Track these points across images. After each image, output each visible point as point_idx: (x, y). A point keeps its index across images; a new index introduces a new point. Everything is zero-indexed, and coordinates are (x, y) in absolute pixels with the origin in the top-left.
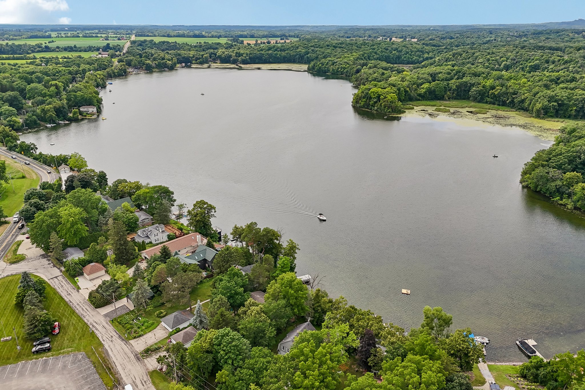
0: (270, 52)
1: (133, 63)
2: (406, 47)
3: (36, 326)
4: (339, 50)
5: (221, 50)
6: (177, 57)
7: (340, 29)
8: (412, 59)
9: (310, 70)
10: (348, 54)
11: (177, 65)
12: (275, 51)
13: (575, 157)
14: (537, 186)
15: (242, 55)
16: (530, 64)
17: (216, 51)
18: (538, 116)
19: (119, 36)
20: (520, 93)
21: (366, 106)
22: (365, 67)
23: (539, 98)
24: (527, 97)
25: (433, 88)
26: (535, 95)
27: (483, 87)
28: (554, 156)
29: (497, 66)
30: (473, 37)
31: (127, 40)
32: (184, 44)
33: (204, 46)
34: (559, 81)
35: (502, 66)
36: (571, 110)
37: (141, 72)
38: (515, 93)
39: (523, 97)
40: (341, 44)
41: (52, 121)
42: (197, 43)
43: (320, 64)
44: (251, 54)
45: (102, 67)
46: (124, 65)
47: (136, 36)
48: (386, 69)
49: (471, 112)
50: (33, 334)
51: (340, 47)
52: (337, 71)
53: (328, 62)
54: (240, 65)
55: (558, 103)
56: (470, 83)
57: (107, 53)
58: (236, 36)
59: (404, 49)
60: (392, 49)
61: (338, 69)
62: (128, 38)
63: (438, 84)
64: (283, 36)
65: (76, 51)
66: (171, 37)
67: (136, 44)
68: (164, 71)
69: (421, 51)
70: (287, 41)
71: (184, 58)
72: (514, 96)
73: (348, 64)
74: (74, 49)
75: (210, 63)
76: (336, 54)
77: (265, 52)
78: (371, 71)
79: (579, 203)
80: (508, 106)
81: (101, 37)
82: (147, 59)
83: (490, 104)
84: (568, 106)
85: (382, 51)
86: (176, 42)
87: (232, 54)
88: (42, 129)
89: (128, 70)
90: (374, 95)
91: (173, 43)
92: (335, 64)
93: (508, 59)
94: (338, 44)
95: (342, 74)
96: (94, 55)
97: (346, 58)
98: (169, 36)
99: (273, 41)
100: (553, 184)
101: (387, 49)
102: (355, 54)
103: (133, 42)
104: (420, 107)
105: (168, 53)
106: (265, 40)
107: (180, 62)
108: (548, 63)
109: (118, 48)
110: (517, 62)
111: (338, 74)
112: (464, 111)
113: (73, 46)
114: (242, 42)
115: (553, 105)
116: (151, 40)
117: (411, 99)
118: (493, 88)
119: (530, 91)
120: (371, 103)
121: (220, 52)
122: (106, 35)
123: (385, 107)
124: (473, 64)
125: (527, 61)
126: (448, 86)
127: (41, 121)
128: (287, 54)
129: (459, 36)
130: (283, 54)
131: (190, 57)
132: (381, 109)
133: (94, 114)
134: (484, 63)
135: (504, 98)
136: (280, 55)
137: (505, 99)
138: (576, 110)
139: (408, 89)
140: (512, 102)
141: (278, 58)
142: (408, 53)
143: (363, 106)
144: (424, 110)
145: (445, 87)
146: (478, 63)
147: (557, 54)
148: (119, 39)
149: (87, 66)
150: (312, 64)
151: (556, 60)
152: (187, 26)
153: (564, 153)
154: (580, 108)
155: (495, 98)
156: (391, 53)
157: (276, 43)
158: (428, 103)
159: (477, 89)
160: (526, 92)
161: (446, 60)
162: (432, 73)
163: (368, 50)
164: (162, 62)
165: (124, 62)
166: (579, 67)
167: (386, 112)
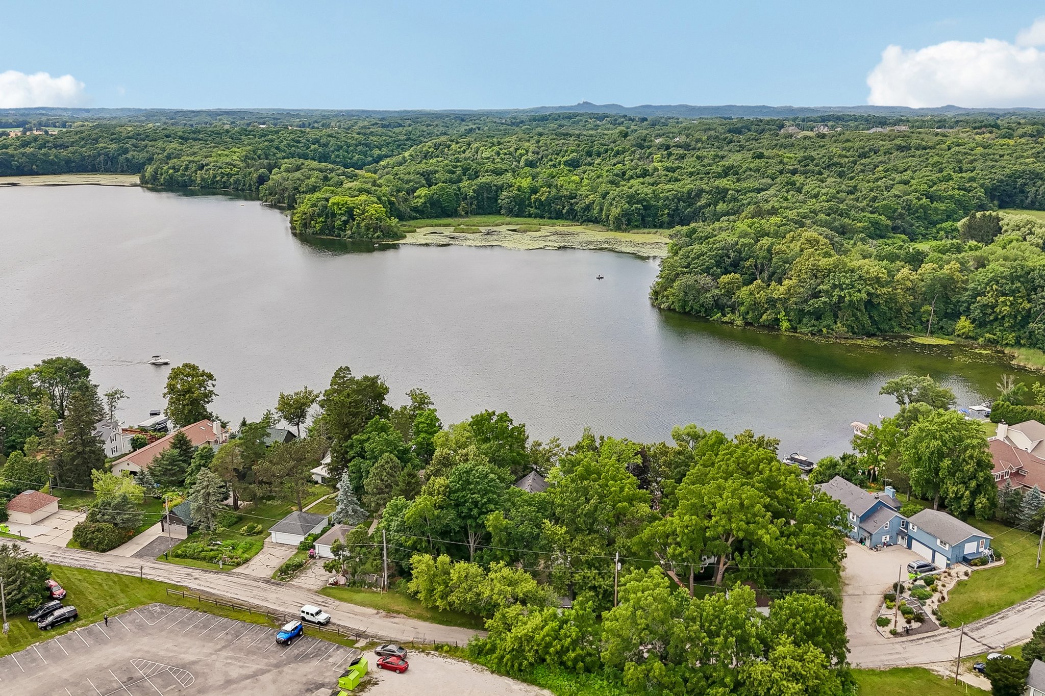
0: (28, 150)
2: (335, 137)
3: (23, 584)
4: (197, 143)
8: (351, 159)
9: (149, 183)
10: (223, 151)
12: (40, 149)
13: (722, 256)
14: (685, 303)
16: (565, 159)
18: (618, 228)
20: (581, 195)
21: (327, 232)
22: (276, 169)
23: (614, 199)
24: (595, 201)
25: (436, 196)
26: (604, 196)
27: (519, 190)
28: (693, 259)
29: (514, 163)
30: (437, 125)
35: (522, 164)
36: (662, 215)
38: (572, 196)
39: (587, 201)
40: (194, 133)
43: (168, 169)
49: (515, 231)
50: (19, 601)
51: (195, 139)
52: (213, 182)
53: (187, 165)
55: (643, 206)
56: (495, 186)
59: (332, 141)
61: (215, 177)
63: (443, 188)
69: (366, 145)
72: (573, 201)
73: (235, 166)
76: (195, 150)
77: (15, 150)
78: (296, 175)
79: (750, 315)
80: (566, 219)
83: (535, 217)
84: (658, 209)
85: (289, 144)
90: (340, 209)
92: (205, 168)
93: (527, 151)
94: (189, 134)
95: (225, 187)
97: (223, 157)
100: (708, 295)
101: (299, 142)
102: (236, 150)
104: (425, 228)
108: (590, 156)
110: (543, 157)
111: (214, 188)
112: (503, 229)
115: (636, 208)
117: (402, 217)
118: (534, 191)
119: (594, 190)
120: (337, 223)
123: (368, 229)
125: (558, 154)
126: (459, 191)
128: (74, 153)
130: (64, 153)
132: (360, 234)
135: (557, 205)
136: (56, 156)
137: (558, 207)
138: (668, 214)
139: (393, 199)
140: (572, 210)
141: (52, 163)
142: (341, 147)
143: (322, 231)
144: (436, 233)
145: (456, 194)
150: (148, 171)
151: (602, 150)
153: (706, 253)
154: (674, 211)
155: (542, 208)
156: (307, 148)
158: (435, 221)
159: (511, 194)
160: (589, 193)
162: (424, 172)
166: (640, 160)
167: (371, 239)
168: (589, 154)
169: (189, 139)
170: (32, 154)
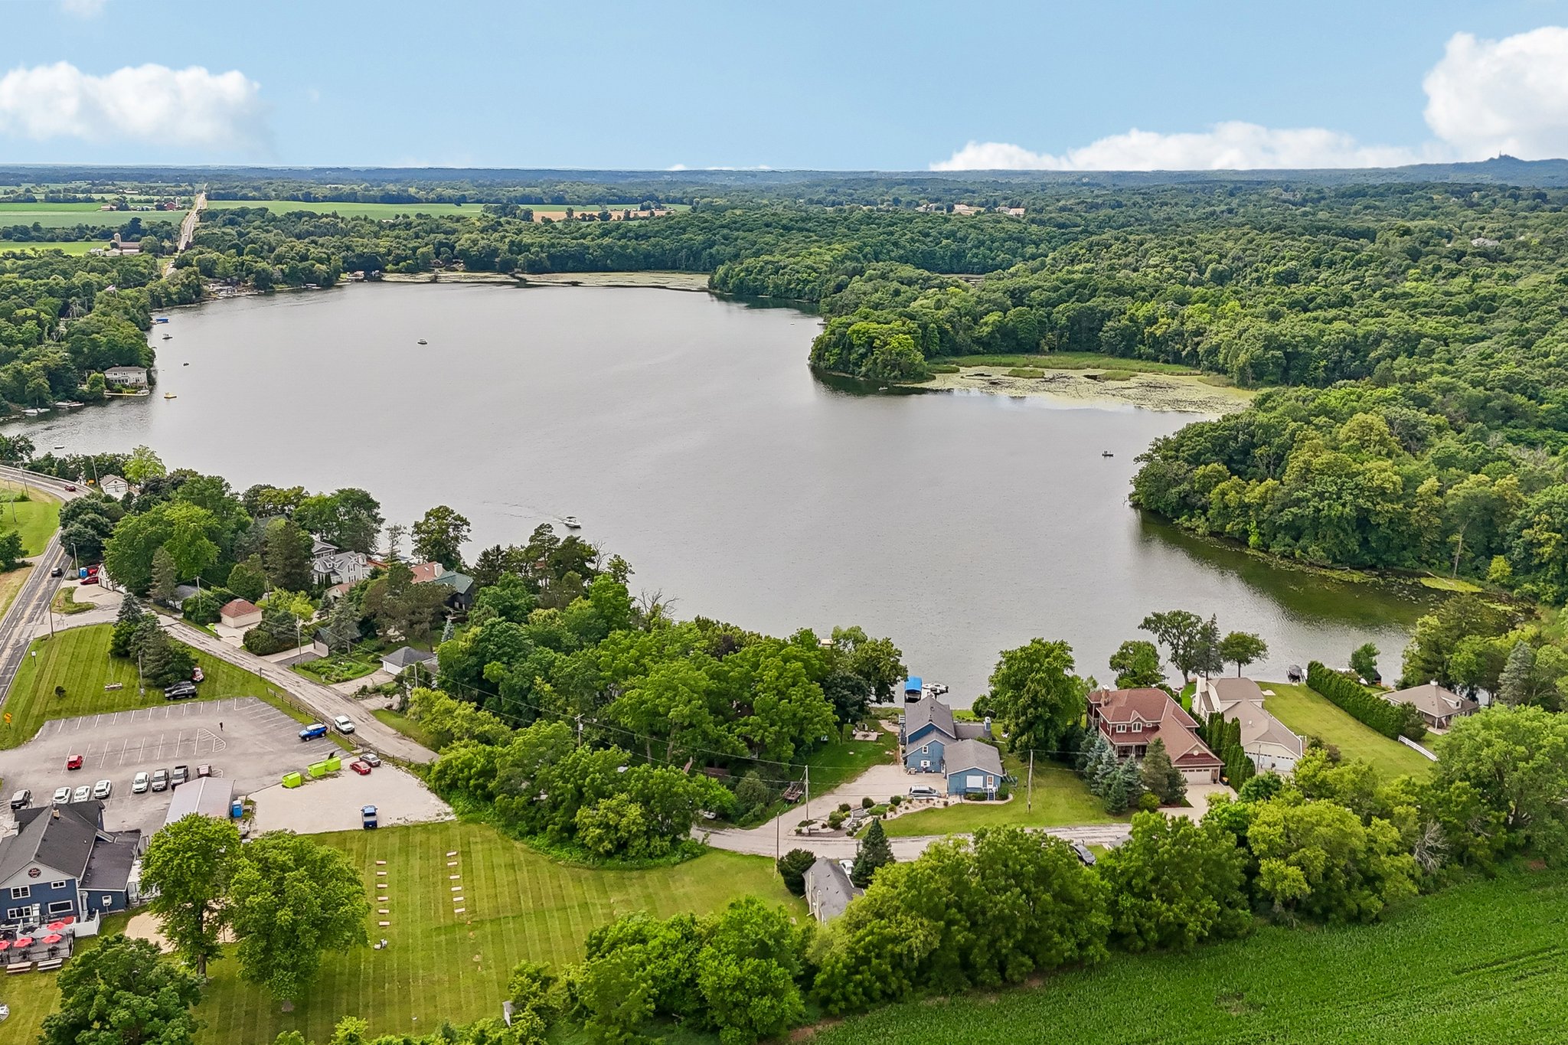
0: (607, 241)
1: (219, 269)
2: (979, 229)
4: (800, 236)
5: (467, 236)
6: (343, 254)
7: (818, 179)
9: (716, 288)
10: (820, 247)
11: (342, 275)
12: (619, 240)
13: (1227, 439)
15: (527, 248)
16: (1275, 270)
17: (453, 238)
19: (156, 198)
21: (841, 367)
22: (858, 276)
23: (1248, 341)
24: (1224, 341)
25: (1011, 323)
27: (1131, 320)
28: (1188, 440)
29: (1193, 274)
31: (183, 208)
32: (358, 218)
33: (419, 225)
34: (1311, 306)
35: (1207, 275)
36: (1316, 368)
37: (243, 294)
38: (1199, 332)
40: (803, 221)
41: (38, 401)
42: (397, 217)
43: (742, 271)
44: (553, 245)
45: (132, 278)
46: (195, 273)
47: (208, 198)
48: (910, 282)
49: (1094, 378)
51: (801, 230)
52: (787, 290)
53: (762, 267)
54: (521, 276)
55: (1285, 353)
56: (1103, 312)
57: (136, 244)
58: (510, 200)
59: (973, 233)
60: (940, 234)
61: (789, 283)
62: (187, 205)
63: (1022, 314)
64: (648, 200)
65: (39, 240)
66: (316, 200)
67: (219, 220)
68: (306, 289)
69: (1019, 240)
70: (657, 213)
71: (361, 256)
72: (1196, 340)
73: (815, 271)
74: (33, 234)
75: (436, 270)
76: (788, 246)
77: (593, 239)
78: (869, 287)
80: (1187, 365)
81: (103, 200)
82: (259, 259)
83: (1146, 359)
84: (1310, 358)
85: (912, 239)
86: (335, 215)
87: (499, 245)
88: (16, 420)
89: (205, 287)
90: (860, 339)
91: (327, 216)
92: (781, 271)
93: (1222, 256)
94: (797, 222)
95: (799, 297)
96: (99, 248)
97: (812, 257)
98: (308, 198)
99: (617, 213)
100: (1174, 490)
101: (927, 235)
102: (837, 246)
103: (206, 216)
104: (976, 367)
105: (316, 243)
106: (595, 211)
107: (351, 268)
108: (1318, 267)
109: (168, 232)
110: (1245, 266)
111: (788, 298)
112: (1079, 374)
113: (30, 225)
114: (528, 216)
115: (1274, 356)
116: (261, 209)
117: (957, 351)
120: (853, 357)
121: (463, 241)
122: (117, 196)
123: (885, 367)
124: (1135, 270)
125: (1269, 262)
126: (1048, 318)
127: (12, 400)
128: (655, 246)
129: (1141, 201)
130: (644, 245)
131: (378, 253)
132: (875, 372)
133: (141, 388)
134: (1163, 268)
135: (1177, 343)
136: (634, 250)
137: (1177, 346)
138: (1325, 366)
139: (948, 326)
140: (1194, 353)
141: (630, 257)
142: (983, 243)
143: (835, 367)
144: (982, 375)
145: (1039, 322)
146: (1148, 266)
147: (1343, 244)
148: (160, 208)
149: (94, 277)
150: (721, 270)
151: (1338, 258)
152: (357, 171)
153: (1206, 433)
154: (1336, 363)
155: (1157, 346)
156: (937, 244)
157: (627, 218)
158: (999, 358)
159: (1117, 325)
161: (1072, 261)
162: (1014, 289)
163: (874, 235)
164: (301, 265)
165: (192, 266)
166: (1387, 276)
167: (887, 378)
168: (1316, 263)
169: (793, 229)
170: (608, 246)
